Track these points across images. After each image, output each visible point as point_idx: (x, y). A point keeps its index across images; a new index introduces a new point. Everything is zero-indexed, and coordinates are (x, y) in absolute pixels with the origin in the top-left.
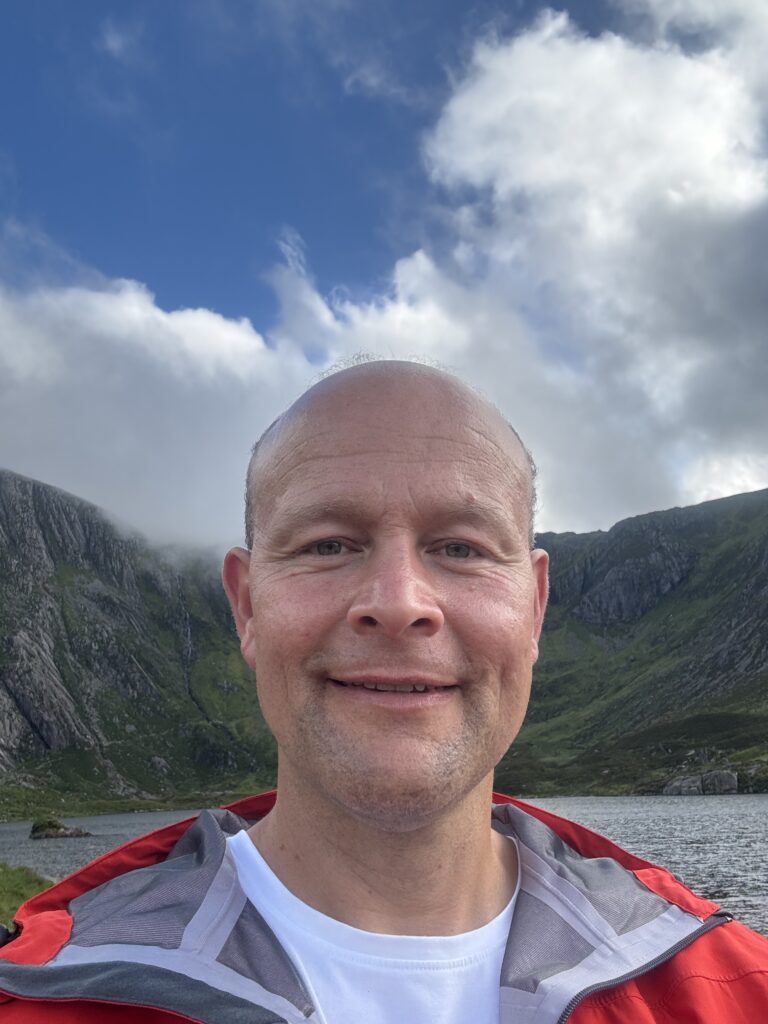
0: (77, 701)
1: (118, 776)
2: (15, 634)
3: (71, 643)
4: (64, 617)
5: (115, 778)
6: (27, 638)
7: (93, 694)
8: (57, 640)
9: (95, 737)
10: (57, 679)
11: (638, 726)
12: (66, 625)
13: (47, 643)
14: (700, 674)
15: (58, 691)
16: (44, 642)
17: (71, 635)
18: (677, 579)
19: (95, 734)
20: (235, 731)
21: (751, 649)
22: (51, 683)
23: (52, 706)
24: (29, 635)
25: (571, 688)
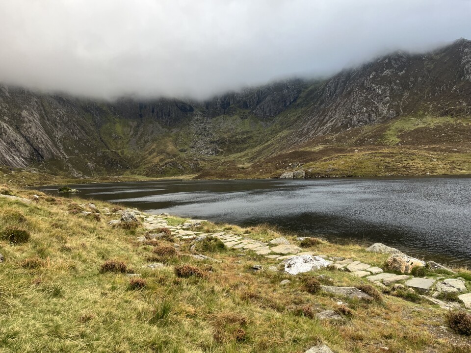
0: (53, 140)
1: (74, 169)
2: (22, 111)
3: (47, 116)
4: (43, 105)
5: (72, 170)
6: (28, 114)
7: (59, 138)
8: (41, 114)
9: (62, 155)
10: (43, 131)
11: (273, 155)
12: (44, 108)
14: (296, 136)
15: (44, 136)
16: (35, 116)
17: (46, 113)
18: (292, 100)
19: (62, 154)
20: (120, 154)
21: (315, 127)
22: (41, 133)
23: (42, 142)
24: (28, 112)
25: (250, 141)
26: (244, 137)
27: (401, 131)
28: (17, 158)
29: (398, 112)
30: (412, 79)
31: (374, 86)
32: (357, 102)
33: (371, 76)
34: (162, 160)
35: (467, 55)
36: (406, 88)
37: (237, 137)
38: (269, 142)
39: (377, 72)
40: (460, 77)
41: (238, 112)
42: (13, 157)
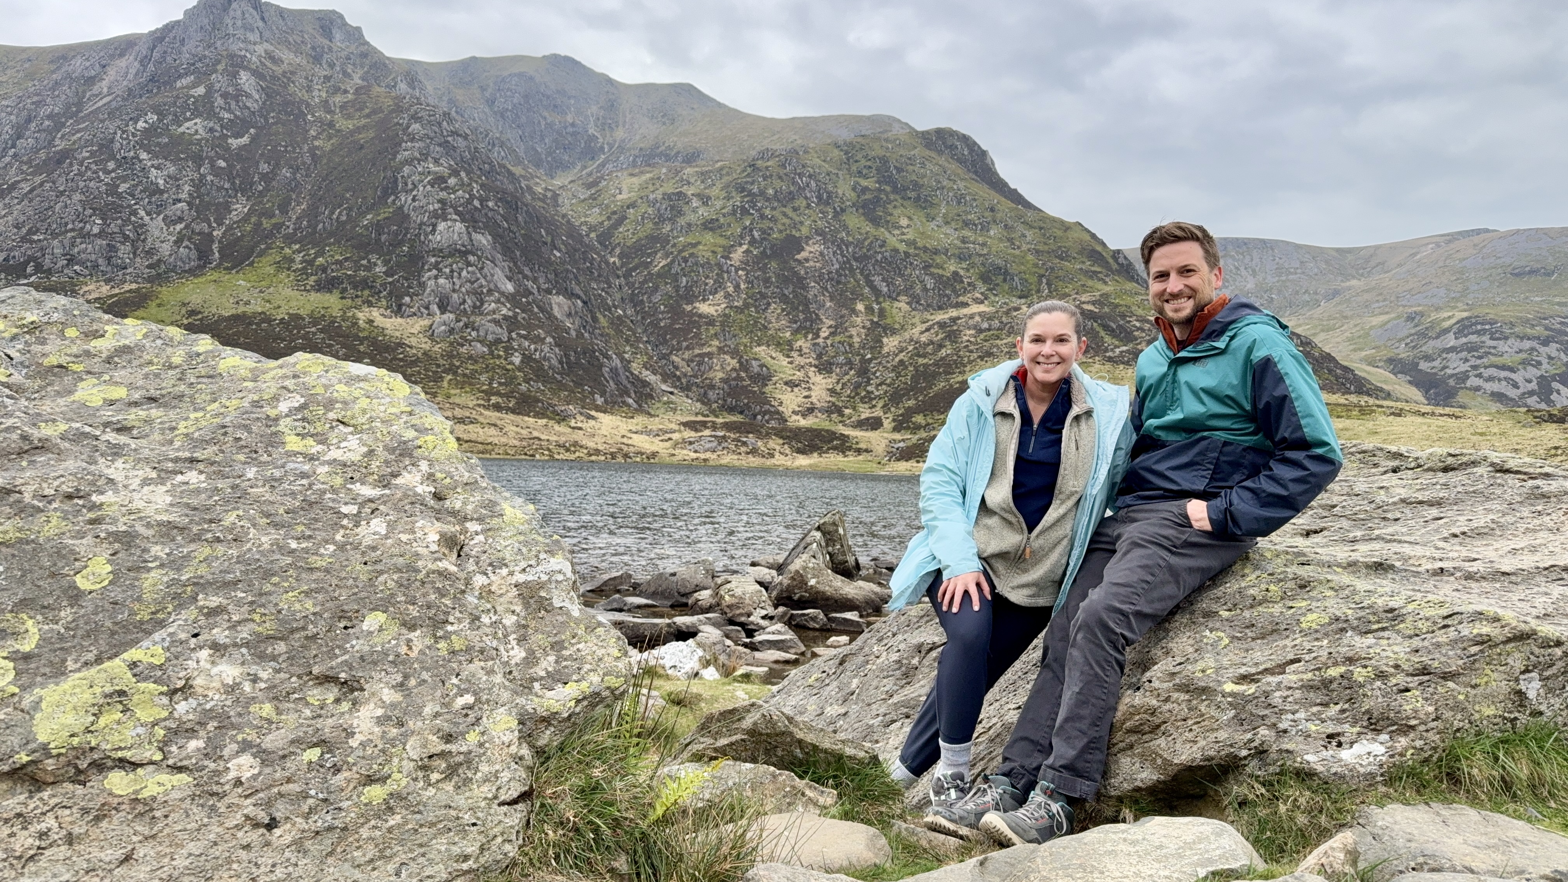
27: (192, 313)
29: (204, 255)
30: (264, 167)
31: (144, 156)
32: (77, 197)
33: (141, 125)
36: (244, 192)
39: (161, 115)
40: (386, 194)
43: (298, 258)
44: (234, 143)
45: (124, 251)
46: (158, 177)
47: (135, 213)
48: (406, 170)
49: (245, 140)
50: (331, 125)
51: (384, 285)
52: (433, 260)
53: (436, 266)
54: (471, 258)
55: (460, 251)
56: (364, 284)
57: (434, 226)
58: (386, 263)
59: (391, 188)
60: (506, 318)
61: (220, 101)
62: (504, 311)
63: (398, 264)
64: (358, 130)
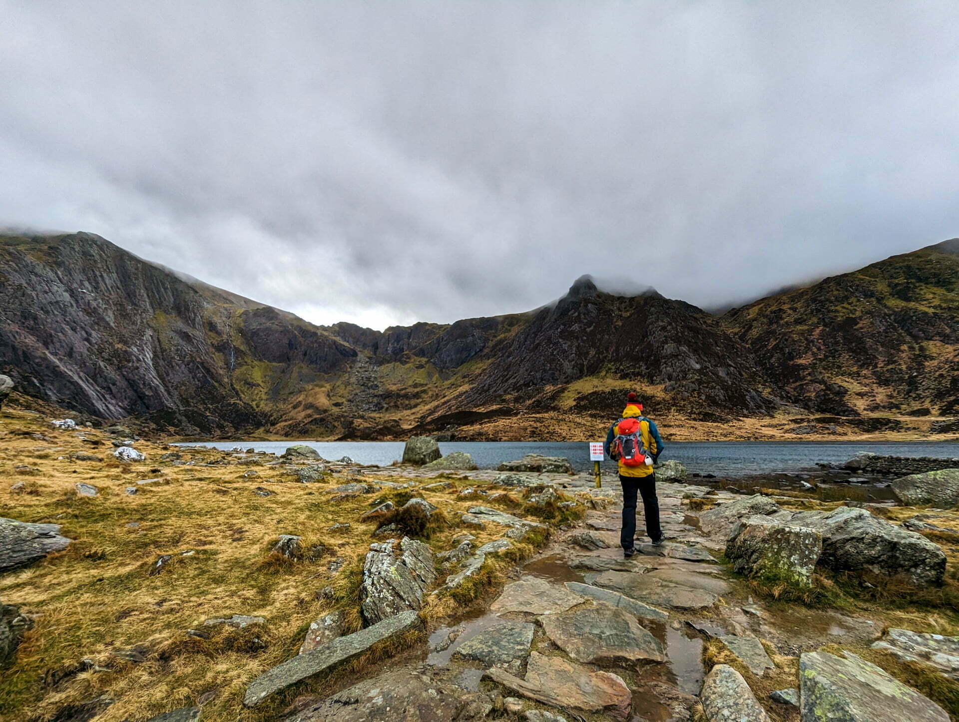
0: (165, 386)
1: (189, 425)
2: (129, 347)
3: (163, 355)
4: (159, 341)
5: (186, 426)
7: (175, 383)
8: (155, 352)
9: (175, 405)
10: (154, 373)
11: (448, 413)
12: (160, 345)
13: (149, 355)
15: (155, 380)
16: (147, 353)
17: (163, 351)
19: (175, 403)
20: (255, 407)
22: (150, 375)
23: (151, 387)
24: (138, 349)
25: (423, 395)
26: (416, 390)
27: (579, 393)
28: (111, 408)
29: (581, 371)
30: (599, 336)
31: (560, 340)
32: (542, 358)
33: (559, 330)
34: (309, 416)
35: (652, 315)
36: (592, 346)
37: (407, 390)
38: (445, 399)
39: (565, 325)
40: (644, 337)
41: (412, 360)
42: (106, 406)
43: (614, 367)
44: (588, 330)
45: (557, 373)
46: (565, 347)
47: (559, 360)
48: (650, 326)
49: (592, 328)
50: (621, 316)
51: (645, 374)
52: (663, 361)
53: (665, 363)
54: (680, 357)
55: (674, 355)
56: (639, 374)
57: (663, 347)
58: (646, 364)
59: (645, 335)
60: (697, 380)
61: (583, 316)
62: (696, 377)
63: (651, 364)
64: (631, 315)
